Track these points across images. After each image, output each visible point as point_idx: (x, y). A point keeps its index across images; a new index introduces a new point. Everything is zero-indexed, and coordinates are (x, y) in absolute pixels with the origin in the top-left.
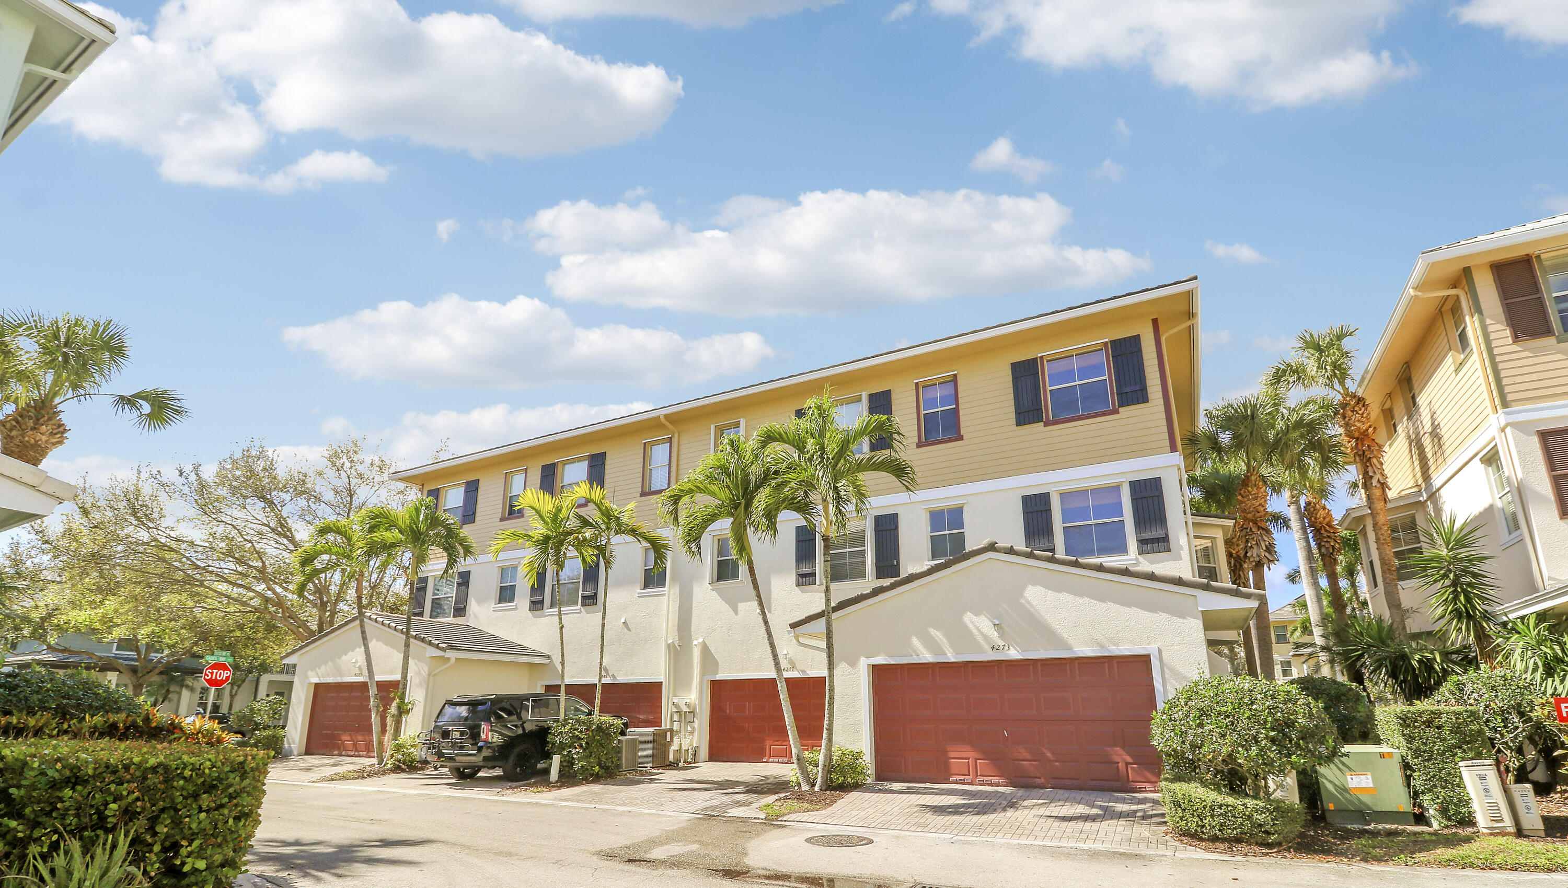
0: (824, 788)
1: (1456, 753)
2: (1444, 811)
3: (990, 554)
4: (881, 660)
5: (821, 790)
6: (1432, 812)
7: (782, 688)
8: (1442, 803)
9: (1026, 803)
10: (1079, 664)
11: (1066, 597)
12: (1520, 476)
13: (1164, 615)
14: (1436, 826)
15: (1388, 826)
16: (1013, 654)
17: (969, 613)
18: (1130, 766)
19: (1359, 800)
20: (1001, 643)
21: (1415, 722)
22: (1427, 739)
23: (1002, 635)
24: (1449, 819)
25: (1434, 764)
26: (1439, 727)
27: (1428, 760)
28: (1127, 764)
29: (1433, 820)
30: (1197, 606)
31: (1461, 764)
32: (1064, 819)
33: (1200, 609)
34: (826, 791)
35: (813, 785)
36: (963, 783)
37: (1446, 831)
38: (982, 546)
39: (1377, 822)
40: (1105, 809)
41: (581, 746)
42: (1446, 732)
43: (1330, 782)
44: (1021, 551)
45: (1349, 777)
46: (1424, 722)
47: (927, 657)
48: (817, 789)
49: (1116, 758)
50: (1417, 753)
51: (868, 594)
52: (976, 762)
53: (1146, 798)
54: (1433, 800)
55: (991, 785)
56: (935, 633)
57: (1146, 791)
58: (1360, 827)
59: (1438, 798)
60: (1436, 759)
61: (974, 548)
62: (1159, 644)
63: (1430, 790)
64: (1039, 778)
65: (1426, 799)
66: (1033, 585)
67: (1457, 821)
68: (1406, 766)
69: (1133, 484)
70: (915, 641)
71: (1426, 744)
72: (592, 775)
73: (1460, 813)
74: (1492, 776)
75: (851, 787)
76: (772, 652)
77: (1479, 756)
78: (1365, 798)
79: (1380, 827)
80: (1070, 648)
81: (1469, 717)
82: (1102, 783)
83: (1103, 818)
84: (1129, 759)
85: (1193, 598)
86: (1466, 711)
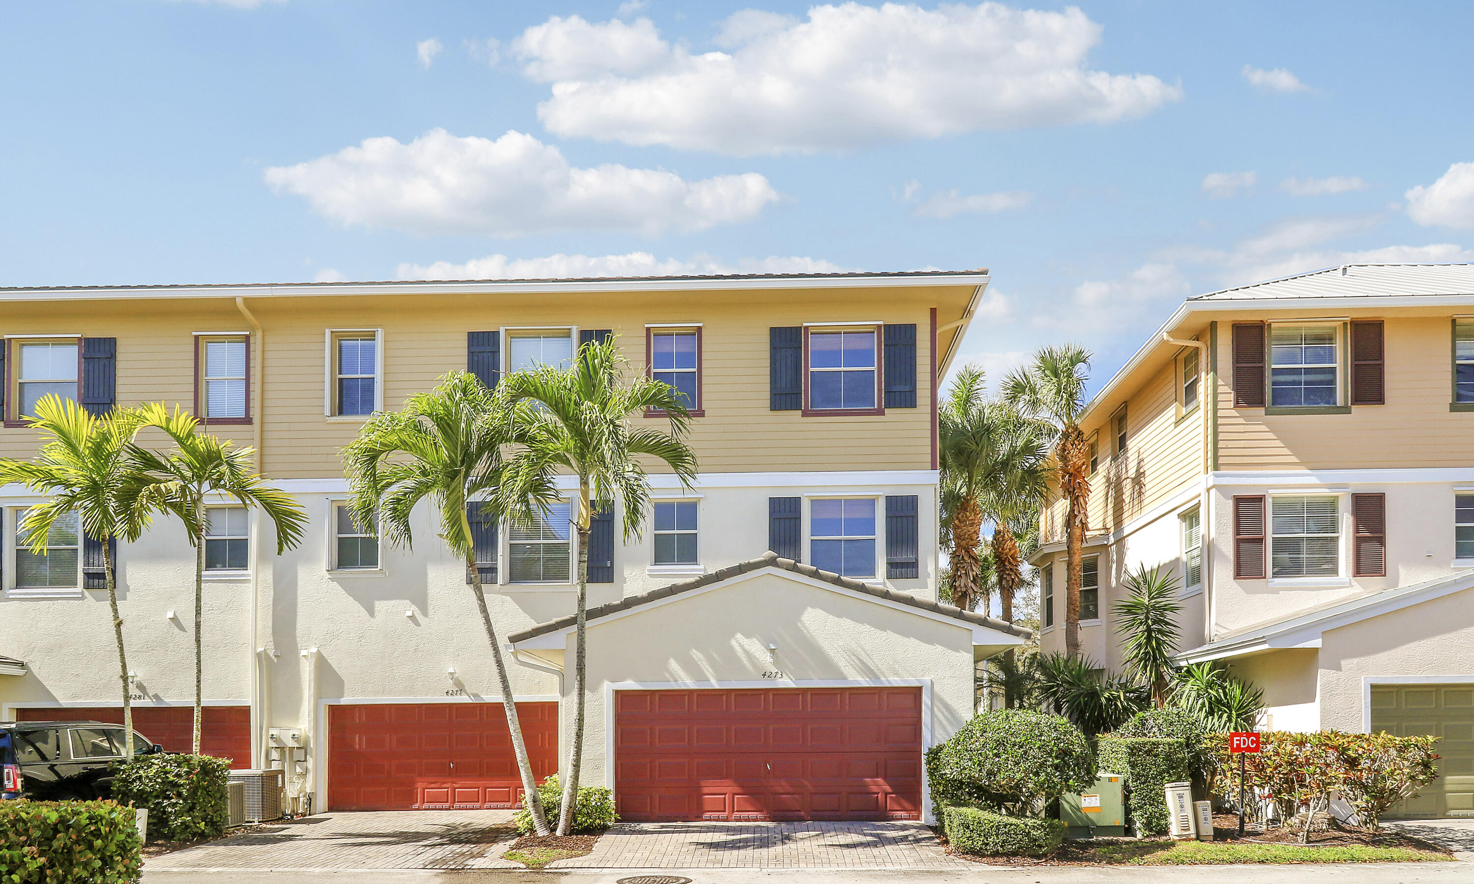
0: (568, 833)
1: (1165, 777)
2: (1148, 825)
3: (770, 569)
4: (630, 685)
5: (565, 835)
6: (1138, 824)
7: (511, 716)
8: (1148, 817)
9: (799, 835)
10: (850, 694)
11: (846, 623)
12: (1213, 535)
13: (940, 648)
14: (1139, 836)
15: (1106, 838)
16: (786, 682)
17: (739, 636)
18: (888, 796)
19: (1087, 816)
20: (774, 670)
21: (1140, 751)
22: (1146, 766)
23: (775, 663)
24: (1151, 830)
25: (1148, 785)
26: (1155, 756)
27: (1143, 783)
28: (886, 794)
29: (1138, 832)
30: (971, 640)
31: (1166, 785)
32: (848, 846)
33: (974, 643)
34: (571, 836)
35: (553, 830)
36: (718, 820)
37: (1147, 840)
38: (762, 559)
39: (1097, 836)
40: (878, 836)
41: (179, 795)
42: (1160, 760)
43: (1068, 802)
44: (805, 569)
45: (1083, 799)
46: (1146, 752)
47: (689, 683)
48: (559, 833)
49: (874, 789)
50: (1137, 777)
51: (618, 605)
52: (734, 798)
53: (905, 825)
54: (1142, 816)
55: (748, 820)
56: (696, 654)
57: (901, 819)
58: (1086, 839)
59: (1146, 814)
60: (1150, 782)
61: (752, 561)
62: (932, 677)
63: (1141, 808)
64: (799, 811)
65: (1136, 815)
66: (812, 607)
67: (1156, 832)
68: (1126, 787)
69: (889, 499)
70: (673, 664)
71: (1144, 770)
72: (194, 835)
73: (1160, 824)
74: (1187, 794)
75: (598, 829)
76: (500, 673)
77: (1179, 779)
78: (1092, 816)
79: (1100, 839)
80: (845, 678)
81: (1178, 747)
82: (864, 813)
83: (874, 845)
84: (888, 788)
85: (967, 633)
86: (1177, 742)
